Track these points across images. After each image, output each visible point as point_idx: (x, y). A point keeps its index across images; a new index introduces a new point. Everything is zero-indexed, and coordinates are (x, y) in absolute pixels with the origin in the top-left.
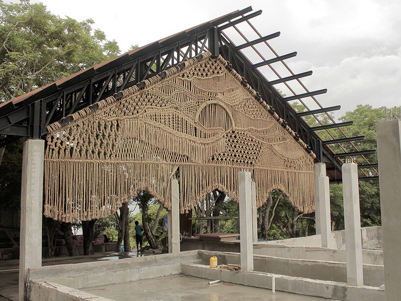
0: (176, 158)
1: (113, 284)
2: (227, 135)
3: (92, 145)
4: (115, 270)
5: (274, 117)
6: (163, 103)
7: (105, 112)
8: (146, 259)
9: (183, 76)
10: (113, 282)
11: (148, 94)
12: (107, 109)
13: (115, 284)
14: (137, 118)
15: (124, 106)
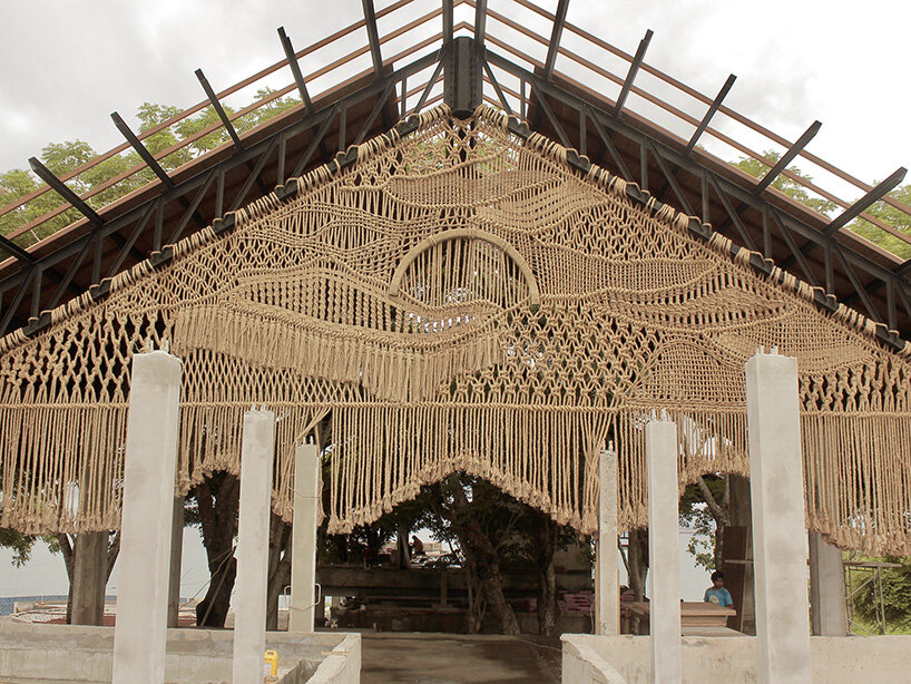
0: (324, 389)
1: (80, 680)
2: (510, 319)
3: (97, 370)
4: (93, 650)
5: (715, 248)
6: (289, 257)
7: (130, 297)
8: (183, 634)
9: (357, 182)
10: (82, 677)
11: (247, 240)
12: (135, 290)
13: (85, 681)
14: (214, 300)
15: (180, 278)
